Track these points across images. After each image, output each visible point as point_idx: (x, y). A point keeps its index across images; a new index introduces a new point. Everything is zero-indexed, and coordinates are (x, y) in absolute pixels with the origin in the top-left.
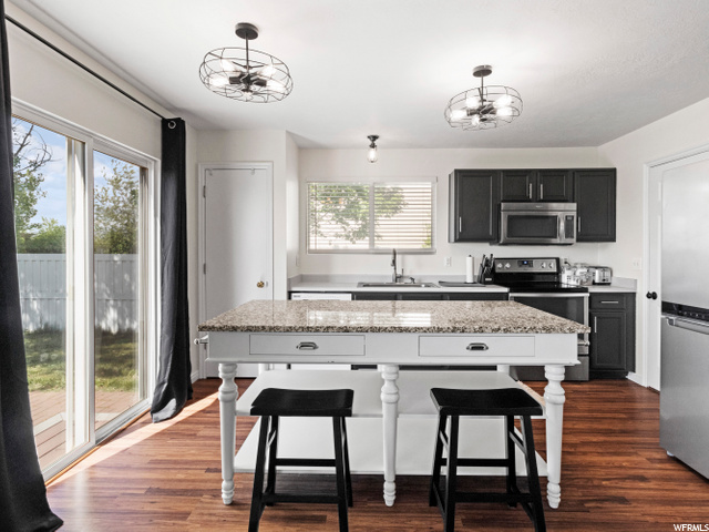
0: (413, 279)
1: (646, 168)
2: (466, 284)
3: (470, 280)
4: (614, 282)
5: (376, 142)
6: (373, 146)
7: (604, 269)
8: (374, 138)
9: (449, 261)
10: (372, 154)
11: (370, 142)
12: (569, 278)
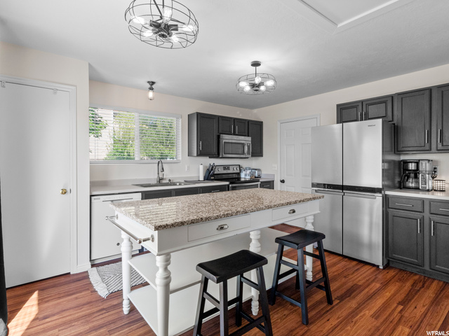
0: (170, 180)
1: (279, 123)
2: (199, 181)
3: (202, 178)
4: (262, 176)
5: (153, 86)
6: (151, 89)
7: (259, 170)
8: (153, 83)
9: (188, 167)
10: (151, 94)
11: (149, 86)
12: (246, 175)
